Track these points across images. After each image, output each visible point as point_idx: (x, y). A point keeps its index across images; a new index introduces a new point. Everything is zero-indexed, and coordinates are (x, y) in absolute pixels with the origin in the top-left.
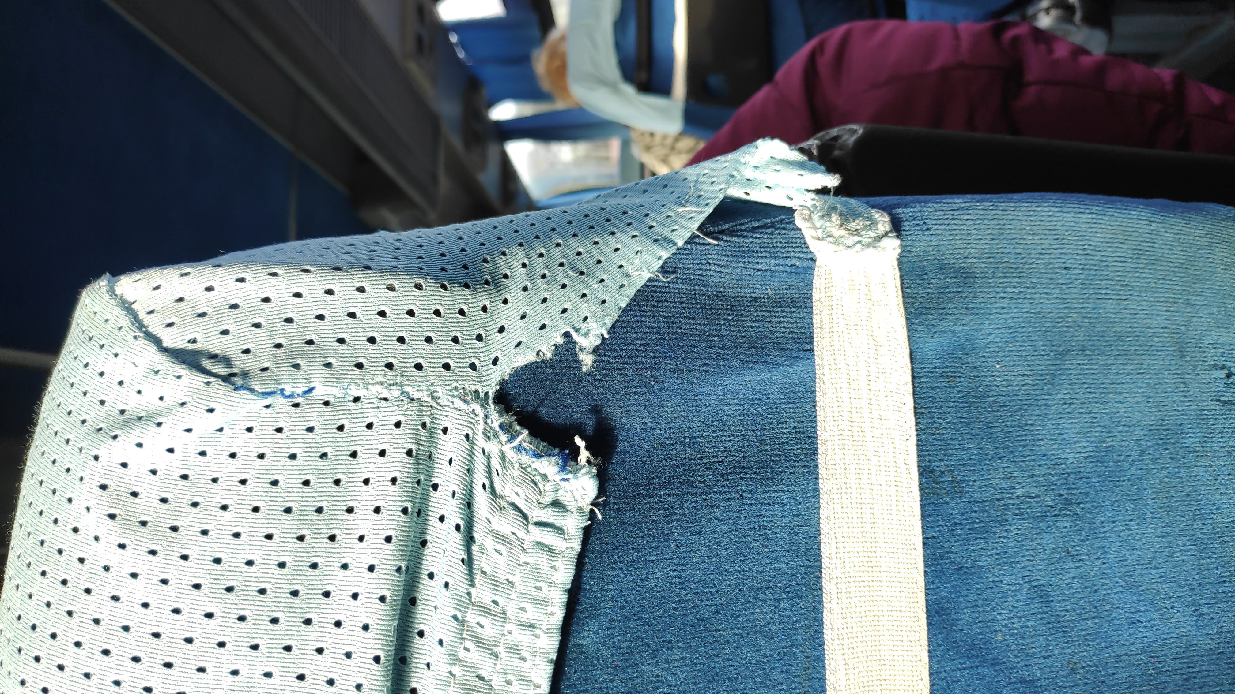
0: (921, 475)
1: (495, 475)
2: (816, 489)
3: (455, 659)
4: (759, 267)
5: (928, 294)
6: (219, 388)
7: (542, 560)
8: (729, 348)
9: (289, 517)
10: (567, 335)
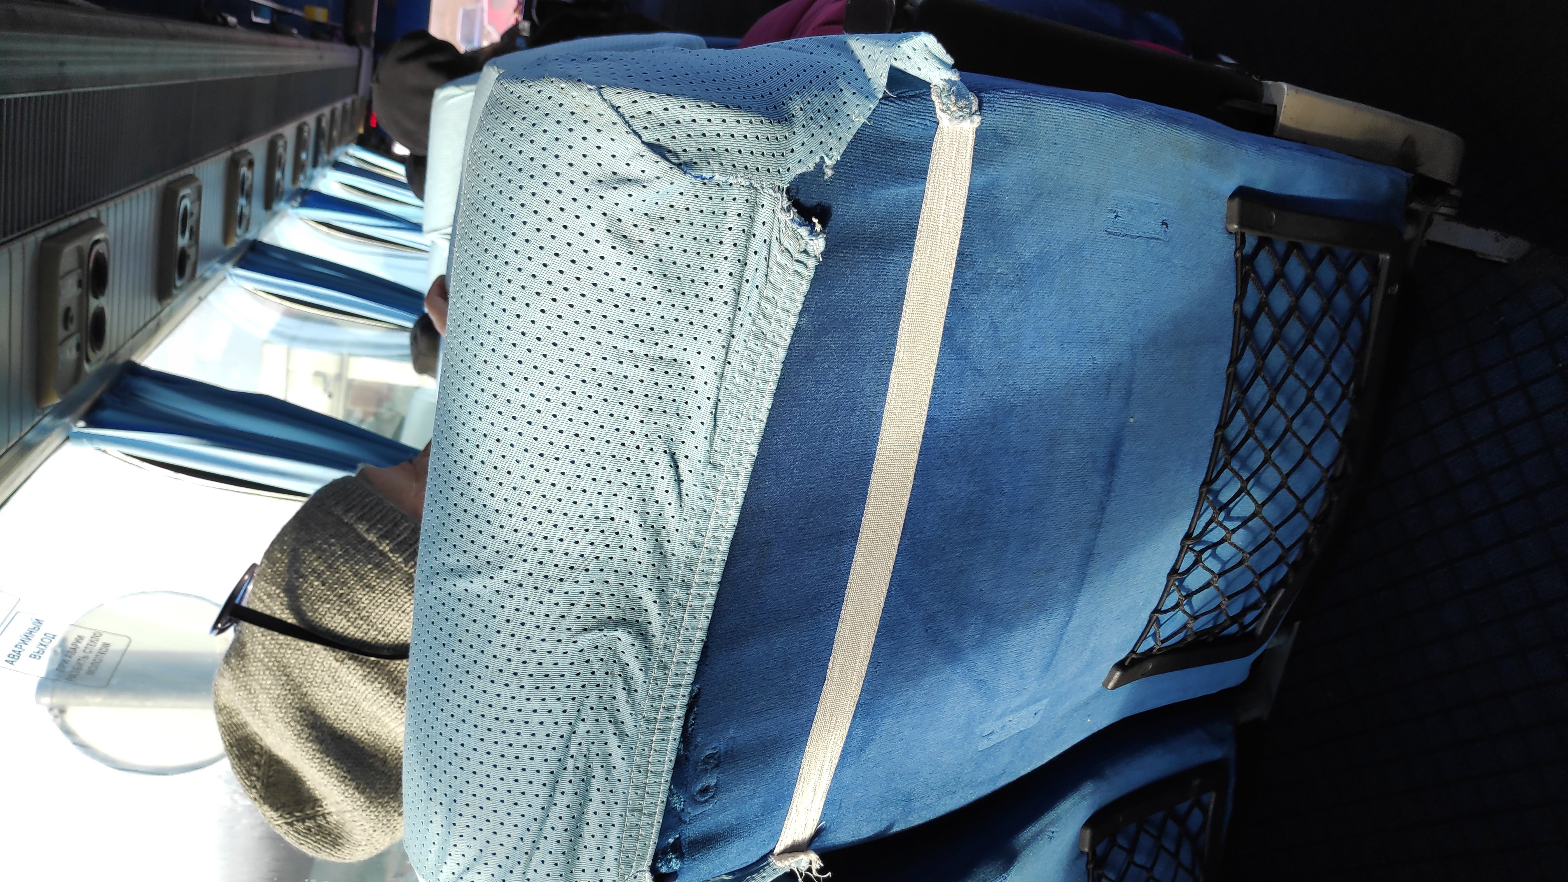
0: (958, 255)
1: (781, 233)
2: (911, 258)
3: (754, 324)
4: (910, 123)
5: (985, 151)
6: (677, 172)
7: (796, 279)
8: (889, 174)
9: (695, 242)
10: (822, 158)
